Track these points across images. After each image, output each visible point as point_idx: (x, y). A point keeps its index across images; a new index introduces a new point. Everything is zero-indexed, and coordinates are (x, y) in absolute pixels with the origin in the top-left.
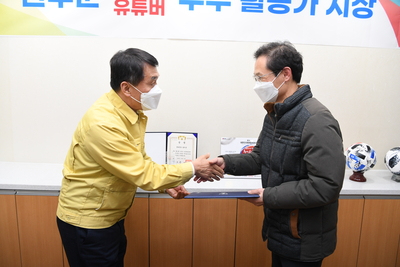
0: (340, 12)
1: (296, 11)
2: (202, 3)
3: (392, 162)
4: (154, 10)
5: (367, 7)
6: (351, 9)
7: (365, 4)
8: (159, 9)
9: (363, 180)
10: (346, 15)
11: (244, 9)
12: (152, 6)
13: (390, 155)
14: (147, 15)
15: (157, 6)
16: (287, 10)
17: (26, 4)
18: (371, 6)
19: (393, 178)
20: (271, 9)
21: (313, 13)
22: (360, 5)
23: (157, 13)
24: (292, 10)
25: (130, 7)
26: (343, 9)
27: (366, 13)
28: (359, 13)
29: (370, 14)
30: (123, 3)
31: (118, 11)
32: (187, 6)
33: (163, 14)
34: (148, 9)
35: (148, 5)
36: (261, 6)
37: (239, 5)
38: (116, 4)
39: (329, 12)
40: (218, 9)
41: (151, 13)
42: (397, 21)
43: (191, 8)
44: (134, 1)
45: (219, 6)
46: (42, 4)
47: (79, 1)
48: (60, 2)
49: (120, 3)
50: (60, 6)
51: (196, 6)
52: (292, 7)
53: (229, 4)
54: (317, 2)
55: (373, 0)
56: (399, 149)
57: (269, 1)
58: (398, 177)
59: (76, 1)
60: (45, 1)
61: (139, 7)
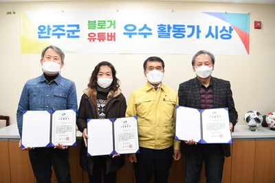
0: (213, 37)
1: (189, 36)
2: (136, 34)
3: (248, 120)
4: (110, 38)
5: (228, 33)
6: (219, 34)
7: (227, 31)
8: (112, 37)
10: (217, 38)
11: (159, 36)
12: (108, 36)
13: (246, 115)
14: (106, 41)
15: (111, 36)
16: (184, 36)
17: (40, 37)
18: (230, 32)
19: (250, 129)
20: (174, 36)
21: (198, 37)
22: (224, 32)
23: (111, 40)
24: (186, 36)
25: (96, 37)
26: (215, 35)
27: (228, 37)
28: (224, 36)
29: (230, 37)
30: (93, 35)
31: (90, 40)
32: (128, 36)
33: (115, 40)
34: (106, 38)
35: (106, 36)
36: (169, 34)
37: (157, 34)
38: (89, 35)
39: (207, 36)
40: (145, 37)
41: (108, 40)
42: (246, 41)
43: (130, 37)
44: (99, 34)
45: (145, 35)
46: (49, 37)
47: (69, 34)
48: (59, 35)
49: (91, 35)
50: (59, 37)
51: (133, 36)
52: (186, 34)
53: (151, 34)
54: (200, 31)
55: (231, 29)
56: (251, 112)
57: (173, 31)
58: (252, 128)
59: (66, 35)
60: (51, 35)
61: (101, 37)
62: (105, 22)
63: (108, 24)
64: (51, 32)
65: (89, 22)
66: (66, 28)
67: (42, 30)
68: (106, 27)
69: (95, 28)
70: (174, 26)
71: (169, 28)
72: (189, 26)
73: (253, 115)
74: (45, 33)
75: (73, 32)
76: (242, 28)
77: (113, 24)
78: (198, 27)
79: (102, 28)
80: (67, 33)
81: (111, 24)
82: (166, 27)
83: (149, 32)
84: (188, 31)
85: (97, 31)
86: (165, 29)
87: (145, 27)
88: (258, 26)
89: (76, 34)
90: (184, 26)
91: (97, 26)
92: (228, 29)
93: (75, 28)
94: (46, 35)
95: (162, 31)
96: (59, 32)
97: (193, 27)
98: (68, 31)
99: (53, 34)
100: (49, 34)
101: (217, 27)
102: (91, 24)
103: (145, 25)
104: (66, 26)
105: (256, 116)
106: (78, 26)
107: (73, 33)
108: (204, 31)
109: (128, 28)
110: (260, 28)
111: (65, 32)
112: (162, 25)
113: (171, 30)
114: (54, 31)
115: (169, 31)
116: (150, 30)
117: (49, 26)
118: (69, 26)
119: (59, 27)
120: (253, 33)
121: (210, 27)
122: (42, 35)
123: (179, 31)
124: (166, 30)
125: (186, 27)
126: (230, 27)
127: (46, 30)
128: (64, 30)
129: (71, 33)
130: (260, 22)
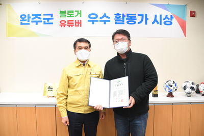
0: (158, 23)
1: (139, 23)
2: (97, 21)
3: (185, 88)
4: (77, 24)
5: (170, 20)
6: (163, 21)
7: (169, 19)
8: (79, 24)
9: (173, 96)
10: (161, 24)
11: (116, 23)
12: (76, 23)
13: (184, 85)
14: (74, 27)
15: (78, 23)
16: (135, 23)
17: (22, 24)
18: (172, 20)
19: (186, 95)
20: (128, 22)
21: (146, 23)
22: (167, 20)
23: (78, 26)
24: (137, 23)
25: (66, 23)
26: (159, 22)
27: (169, 23)
28: (167, 23)
29: (171, 23)
30: (64, 22)
31: (61, 26)
32: (91, 22)
33: (81, 26)
34: (74, 24)
35: (74, 23)
36: (123, 21)
37: (114, 21)
38: (61, 22)
39: (153, 23)
40: (105, 23)
41: (76, 26)
42: (183, 26)
43: (93, 23)
44: (68, 21)
45: (105, 22)
46: (29, 24)
47: (44, 22)
48: (37, 22)
49: (62, 22)
50: (37, 24)
51: (95, 22)
52: (137, 21)
53: (109, 21)
54: (148, 19)
55: (172, 17)
56: (188, 82)
57: (127, 19)
58: (188, 95)
59: (43, 22)
60: (30, 22)
61: (70, 24)
62: (73, 11)
63: (75, 13)
64: (31, 20)
65: (61, 11)
66: (42, 17)
67: (23, 18)
68: (74, 15)
69: (65, 16)
70: (128, 15)
71: (124, 16)
72: (139, 15)
73: (189, 85)
74: (26, 20)
75: (48, 19)
76: (180, 16)
77: (79, 13)
78: (146, 15)
79: (70, 16)
80: (43, 21)
81: (78, 13)
82: (121, 16)
83: (107, 19)
84: (139, 19)
85: (67, 19)
86: (120, 17)
87: (105, 15)
88: (193, 14)
89: (50, 21)
90: (135, 15)
91: (67, 15)
92: (169, 17)
93: (49, 17)
94: (26, 22)
95: (118, 18)
96: (37, 19)
97: (142, 16)
98: (44, 19)
99: (32, 22)
100: (29, 21)
101: (161, 16)
102: (62, 14)
103: (105, 14)
104: (42, 15)
105: (192, 85)
106: (52, 15)
107: (48, 21)
108: (151, 19)
109: (92, 16)
110: (194, 16)
111: (42, 20)
112: (118, 14)
113: (125, 18)
114: (33, 19)
115: (123, 19)
116: (109, 18)
117: (29, 15)
118: (44, 15)
119: (37, 16)
120: (189, 20)
121: (156, 16)
122: (23, 22)
123: (131, 19)
124: (122, 18)
125: (137, 16)
126: (171, 16)
127: (27, 18)
128: (40, 18)
129: (46, 21)
130: (194, 12)
